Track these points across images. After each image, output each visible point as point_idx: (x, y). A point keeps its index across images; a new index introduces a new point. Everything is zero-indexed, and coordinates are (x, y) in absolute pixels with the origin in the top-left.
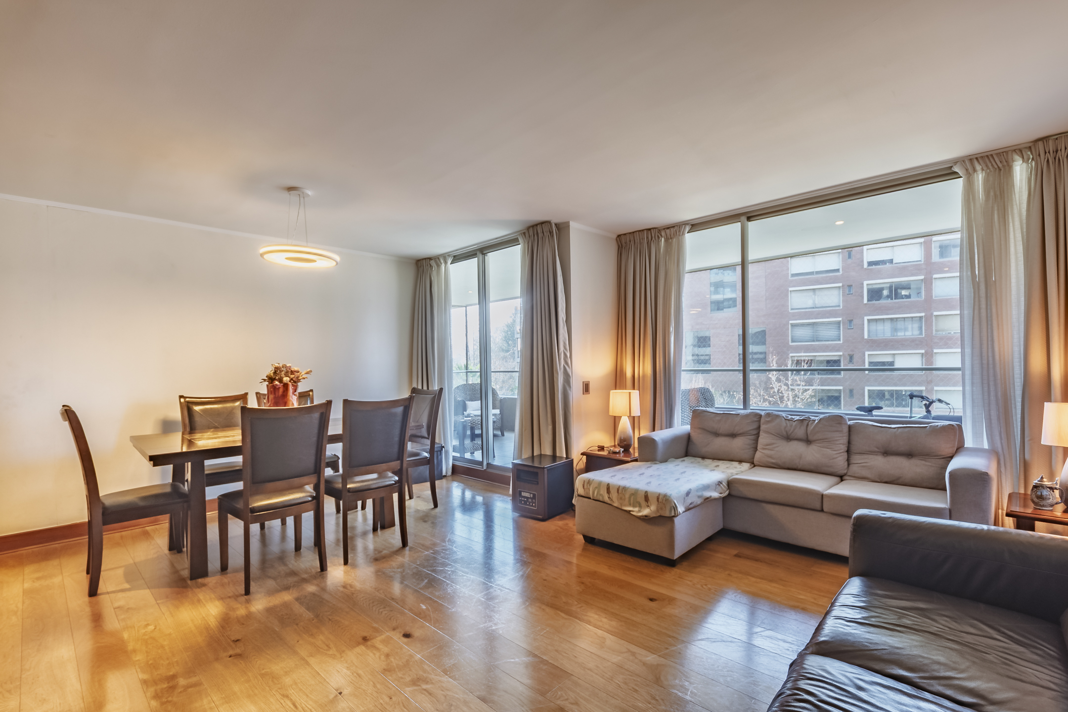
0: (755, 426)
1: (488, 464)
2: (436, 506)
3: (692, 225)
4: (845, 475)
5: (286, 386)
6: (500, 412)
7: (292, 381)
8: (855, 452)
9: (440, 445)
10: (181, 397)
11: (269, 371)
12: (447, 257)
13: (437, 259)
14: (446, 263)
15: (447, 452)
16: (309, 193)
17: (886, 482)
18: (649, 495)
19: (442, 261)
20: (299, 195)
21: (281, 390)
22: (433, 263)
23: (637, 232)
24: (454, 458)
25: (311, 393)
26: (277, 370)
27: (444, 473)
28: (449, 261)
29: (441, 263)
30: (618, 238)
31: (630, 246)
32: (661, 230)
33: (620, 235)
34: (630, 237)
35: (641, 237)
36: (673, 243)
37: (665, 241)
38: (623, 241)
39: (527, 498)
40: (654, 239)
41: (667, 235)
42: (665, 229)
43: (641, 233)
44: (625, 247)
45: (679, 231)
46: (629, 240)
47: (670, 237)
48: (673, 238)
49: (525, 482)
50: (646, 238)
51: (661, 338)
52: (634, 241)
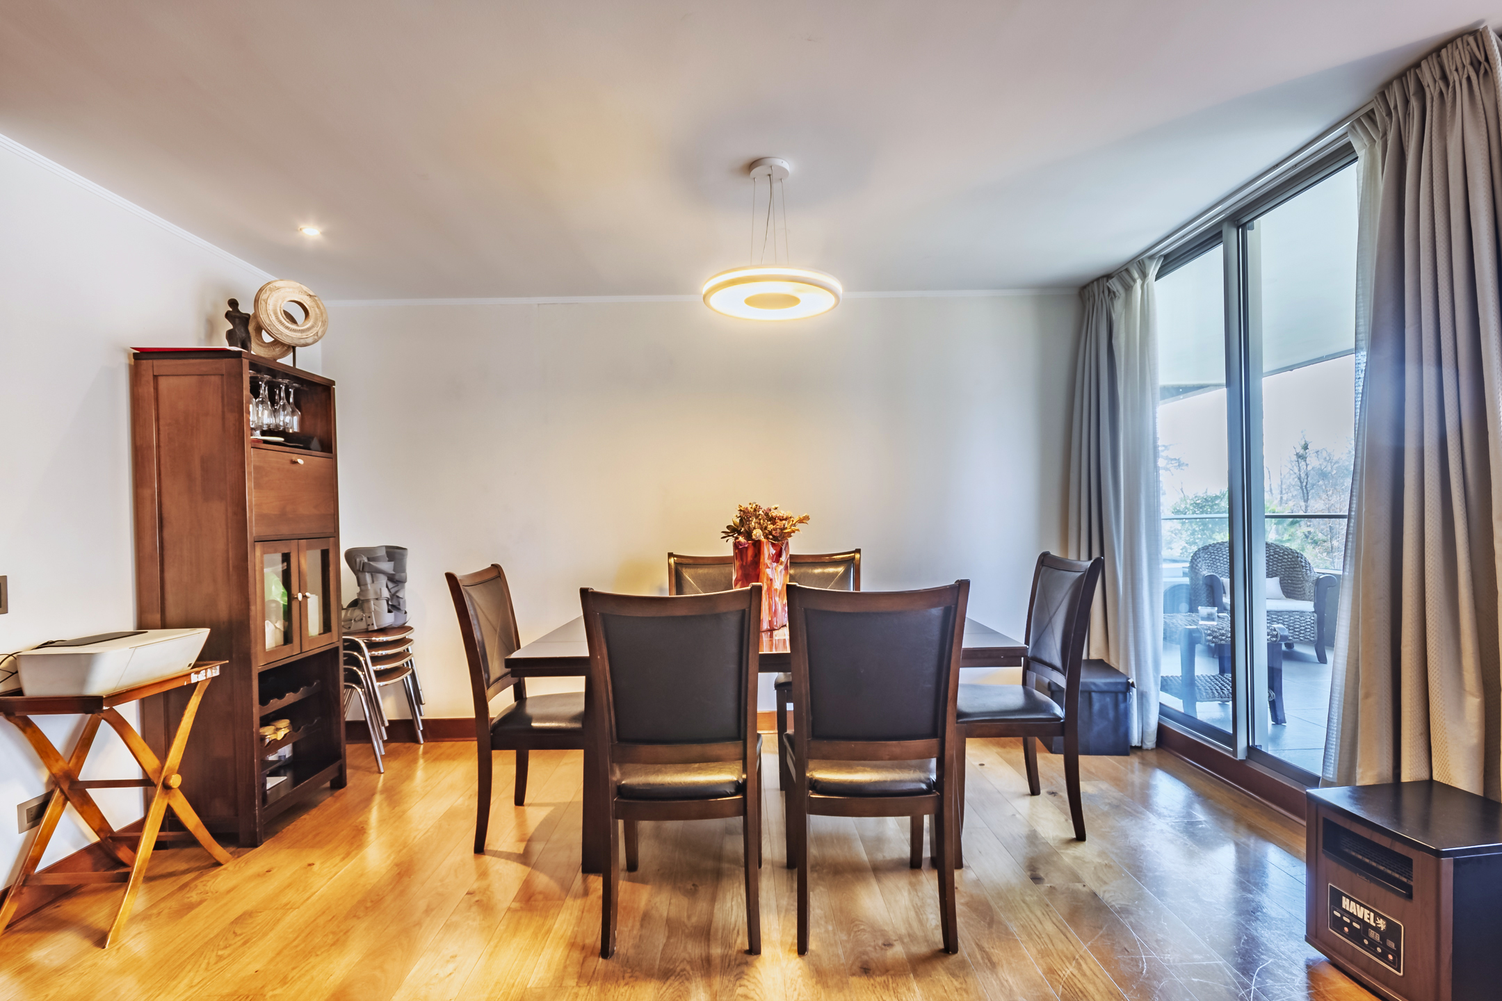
1: (1252, 750)
2: (1080, 836)
5: (757, 545)
6: (1315, 606)
7: (771, 537)
9: (1123, 680)
10: (670, 555)
11: (733, 519)
12: (1147, 262)
13: (1124, 274)
14: (1144, 275)
15: (1142, 696)
16: (786, 164)
19: (1136, 275)
20: (770, 175)
21: (750, 553)
22: (1115, 285)
24: (1164, 711)
25: (857, 556)
26: (745, 516)
27: (1135, 741)
28: (1153, 270)
29: (1134, 281)
39: (1364, 926)
49: (1355, 871)
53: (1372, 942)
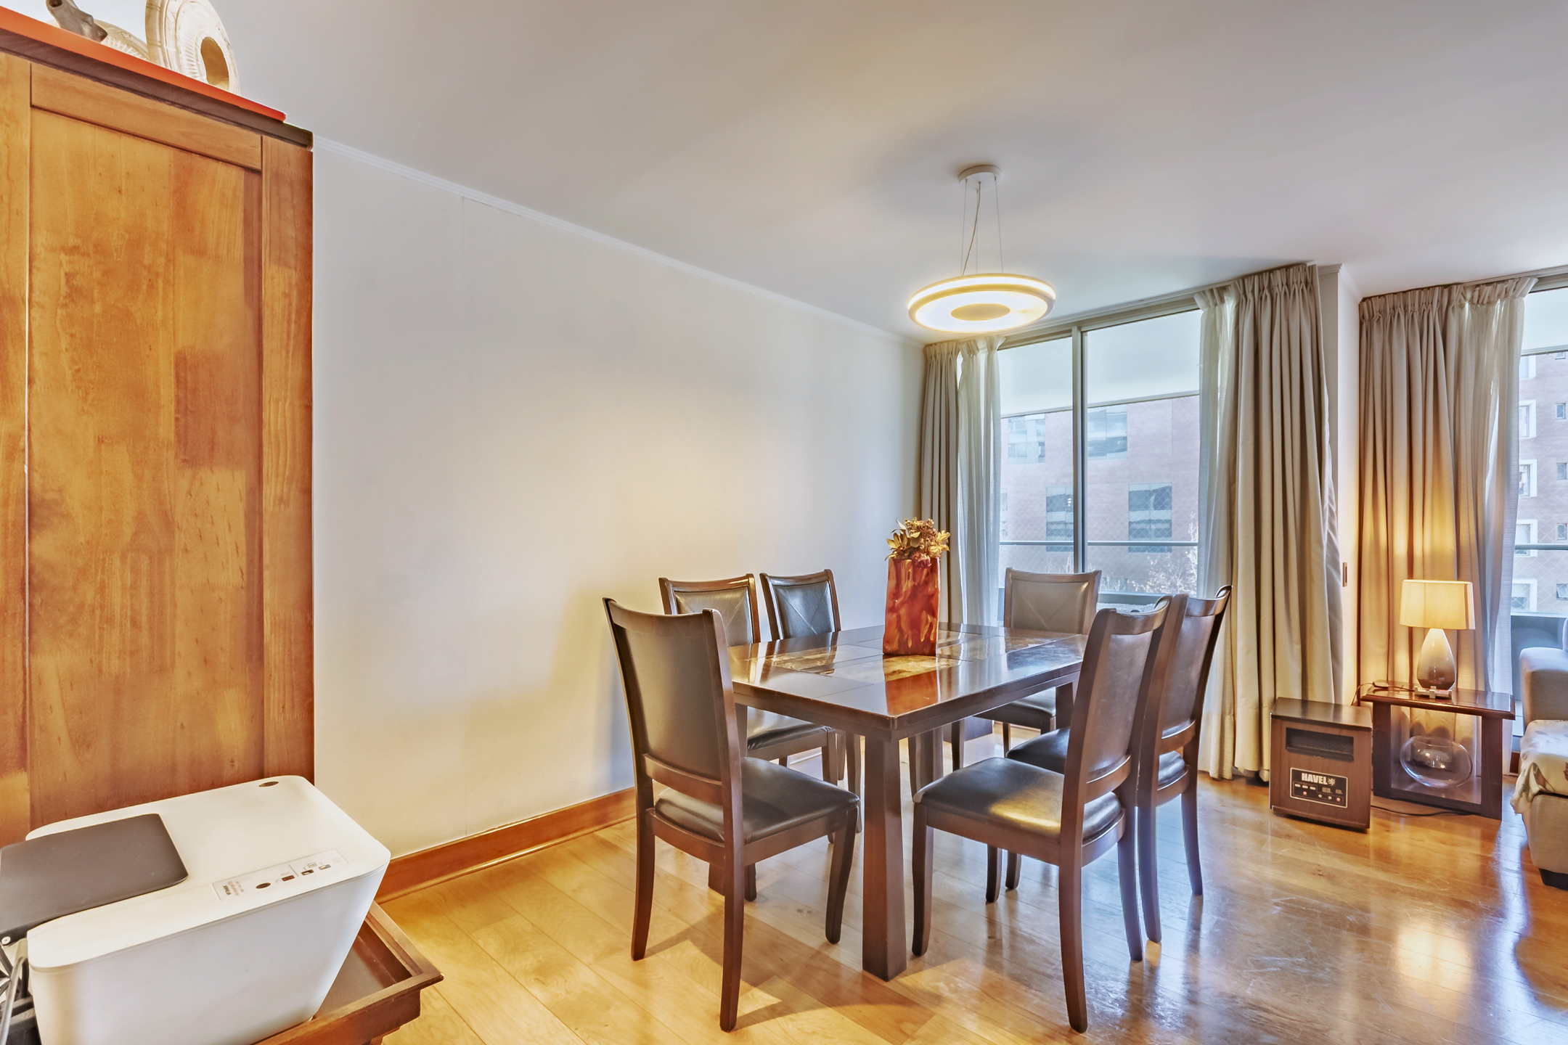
3: (1540, 280)
10: (663, 581)
12: (995, 338)
14: (991, 348)
19: (981, 346)
20: (980, 183)
23: (1417, 292)
28: (997, 345)
30: (1365, 303)
31: (1394, 316)
32: (1469, 287)
33: (1370, 298)
34: (1394, 301)
35: (1423, 300)
36: (1494, 310)
37: (1471, 308)
38: (1376, 308)
39: (1319, 786)
40: (1455, 303)
41: (1479, 296)
42: (1478, 286)
43: (1426, 293)
44: (1379, 320)
45: (1514, 289)
46: (1392, 307)
47: (1485, 302)
48: (1495, 302)
49: (1312, 755)
50: (1438, 301)
51: (1470, 485)
52: (1405, 308)
53: (1325, 795)
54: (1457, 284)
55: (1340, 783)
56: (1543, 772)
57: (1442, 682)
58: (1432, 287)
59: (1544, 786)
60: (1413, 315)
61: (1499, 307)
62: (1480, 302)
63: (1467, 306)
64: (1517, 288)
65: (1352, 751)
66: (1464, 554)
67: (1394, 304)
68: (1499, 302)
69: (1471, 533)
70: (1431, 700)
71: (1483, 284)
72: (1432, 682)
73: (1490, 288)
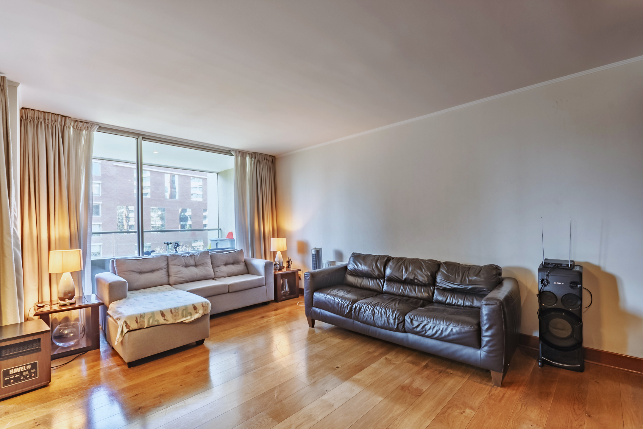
0: (166, 263)
3: (100, 127)
4: (215, 277)
8: (215, 266)
17: (229, 276)
18: (196, 305)
30: (23, 110)
31: (39, 122)
32: (73, 120)
33: (26, 109)
34: (39, 115)
35: (53, 119)
36: (82, 134)
37: (73, 130)
38: (29, 115)
39: (21, 373)
40: (67, 125)
41: (77, 126)
42: (76, 121)
43: (55, 116)
44: (30, 121)
45: (91, 128)
46: (37, 117)
47: (79, 129)
48: (83, 131)
49: (16, 357)
50: (60, 122)
51: (75, 207)
52: (44, 120)
53: (25, 376)
54: (69, 117)
55: (34, 366)
56: (128, 323)
57: (70, 296)
58: (57, 114)
59: (129, 329)
60: (48, 124)
61: (84, 133)
62: (77, 128)
63: (72, 128)
64: (92, 127)
65: (40, 346)
66: (73, 237)
67: (39, 116)
68: (84, 131)
69: (75, 228)
70: (67, 306)
71: (79, 121)
72: (65, 297)
73: (81, 124)
